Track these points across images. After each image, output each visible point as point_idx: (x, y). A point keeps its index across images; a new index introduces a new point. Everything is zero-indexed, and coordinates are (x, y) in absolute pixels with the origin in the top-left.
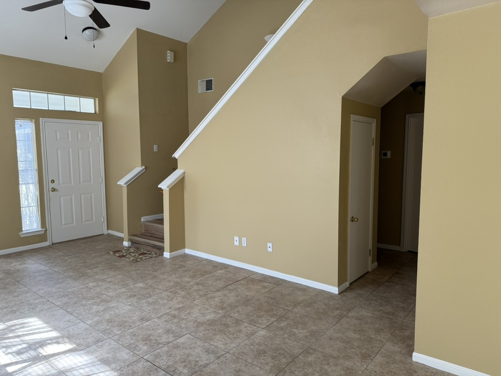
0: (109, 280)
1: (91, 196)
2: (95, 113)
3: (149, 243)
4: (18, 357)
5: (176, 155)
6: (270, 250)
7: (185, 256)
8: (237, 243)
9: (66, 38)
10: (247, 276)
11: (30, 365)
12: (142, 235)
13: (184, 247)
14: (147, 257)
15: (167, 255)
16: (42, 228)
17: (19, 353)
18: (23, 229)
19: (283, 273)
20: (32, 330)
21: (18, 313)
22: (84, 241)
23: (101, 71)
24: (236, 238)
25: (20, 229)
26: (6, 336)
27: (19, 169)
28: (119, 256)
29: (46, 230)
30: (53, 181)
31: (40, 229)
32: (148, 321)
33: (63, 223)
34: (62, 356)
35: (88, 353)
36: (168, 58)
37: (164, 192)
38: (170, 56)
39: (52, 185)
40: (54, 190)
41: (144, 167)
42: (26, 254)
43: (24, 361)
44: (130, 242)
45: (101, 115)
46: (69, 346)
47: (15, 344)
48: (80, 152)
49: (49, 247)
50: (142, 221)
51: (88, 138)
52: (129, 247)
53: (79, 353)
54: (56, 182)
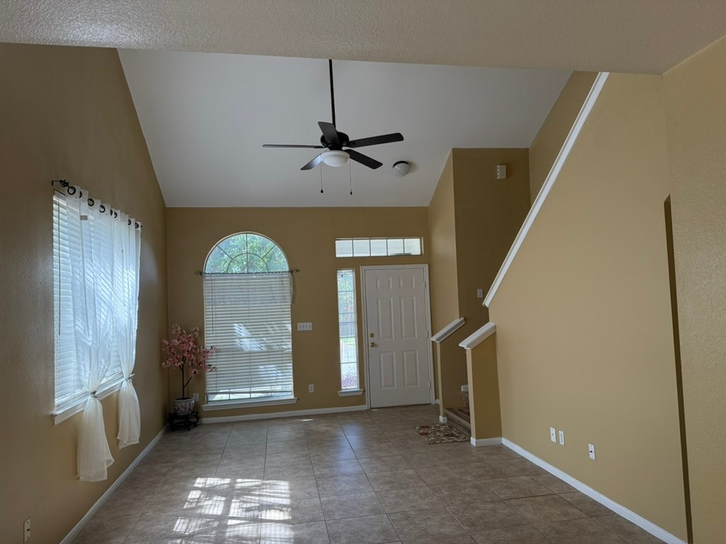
0: (385, 459)
1: (415, 354)
2: (421, 254)
3: (459, 422)
4: (244, 513)
5: (487, 302)
6: (592, 456)
7: (501, 448)
8: (553, 439)
9: (322, 192)
10: (556, 492)
11: (244, 524)
12: (460, 410)
13: (500, 435)
14: (450, 441)
15: (473, 441)
16: (360, 388)
17: (248, 510)
18: (343, 388)
19: (611, 499)
20: (275, 493)
21: (280, 474)
22: (405, 409)
23: (427, 204)
24: (553, 431)
25: (339, 387)
26: (253, 493)
27: (340, 321)
28: (422, 434)
29: (364, 391)
30: (372, 335)
31: (359, 389)
32: (376, 514)
33: (383, 385)
34: (273, 524)
35: (293, 529)
36: (498, 174)
37: (467, 353)
38: (500, 172)
39: (371, 340)
40: (373, 345)
41: (462, 318)
42: (340, 416)
43: (245, 519)
44: (446, 418)
45: (426, 257)
46: (287, 517)
47: (249, 500)
48: (402, 301)
49: (366, 411)
50: (462, 390)
51: (412, 285)
52: (444, 424)
53: (286, 525)
54: (376, 336)
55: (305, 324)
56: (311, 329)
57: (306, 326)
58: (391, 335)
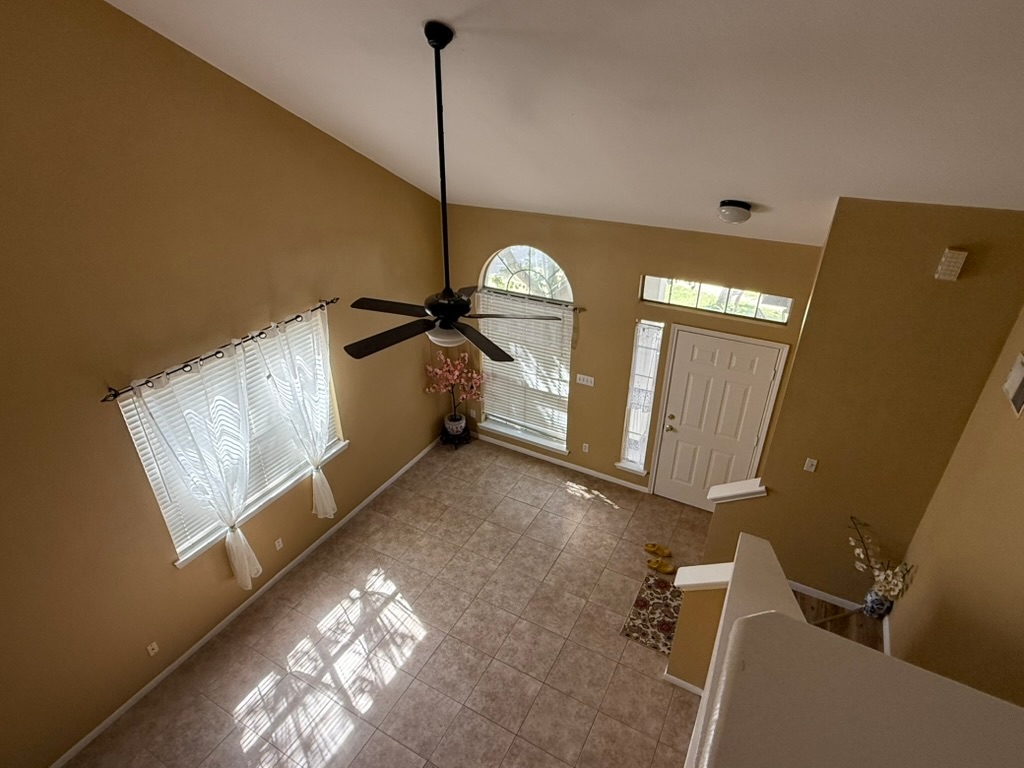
1: (730, 459)
16: (645, 469)
28: (638, 602)
29: (648, 473)
30: (672, 417)
31: (643, 472)
33: (675, 477)
39: (669, 422)
40: (671, 429)
48: (729, 386)
51: (752, 368)
54: (677, 419)
55: (586, 377)
56: (592, 385)
57: (587, 380)
58: (701, 422)
